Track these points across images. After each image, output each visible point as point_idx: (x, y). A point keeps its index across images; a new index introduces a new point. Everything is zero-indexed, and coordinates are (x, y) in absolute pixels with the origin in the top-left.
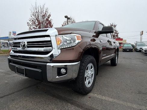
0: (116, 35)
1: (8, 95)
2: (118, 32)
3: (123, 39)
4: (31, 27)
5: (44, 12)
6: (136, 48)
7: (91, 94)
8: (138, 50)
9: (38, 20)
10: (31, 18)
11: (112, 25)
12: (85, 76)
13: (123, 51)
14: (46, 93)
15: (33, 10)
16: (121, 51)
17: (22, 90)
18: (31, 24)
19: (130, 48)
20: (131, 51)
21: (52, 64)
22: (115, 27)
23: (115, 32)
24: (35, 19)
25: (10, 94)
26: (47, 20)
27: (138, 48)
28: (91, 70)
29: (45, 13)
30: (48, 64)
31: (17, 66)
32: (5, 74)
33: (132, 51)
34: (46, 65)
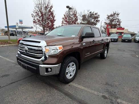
0: (119, 24)
1: (18, 81)
2: (120, 21)
3: (124, 28)
4: (35, 18)
5: (47, 3)
6: (135, 39)
7: (71, 83)
8: (137, 40)
9: (41, 12)
10: (35, 9)
11: (115, 14)
12: (67, 71)
13: (122, 42)
14: (41, 81)
15: (36, 2)
16: (120, 42)
17: (27, 78)
18: (35, 15)
19: (129, 38)
20: (129, 41)
21: (42, 66)
22: (118, 15)
23: (118, 21)
24: (39, 11)
25: (19, 81)
26: (50, 11)
27: (137, 39)
28: (73, 67)
29: (48, 5)
30: (40, 65)
31: (22, 63)
32: (15, 65)
33: (131, 42)
34: (39, 66)
